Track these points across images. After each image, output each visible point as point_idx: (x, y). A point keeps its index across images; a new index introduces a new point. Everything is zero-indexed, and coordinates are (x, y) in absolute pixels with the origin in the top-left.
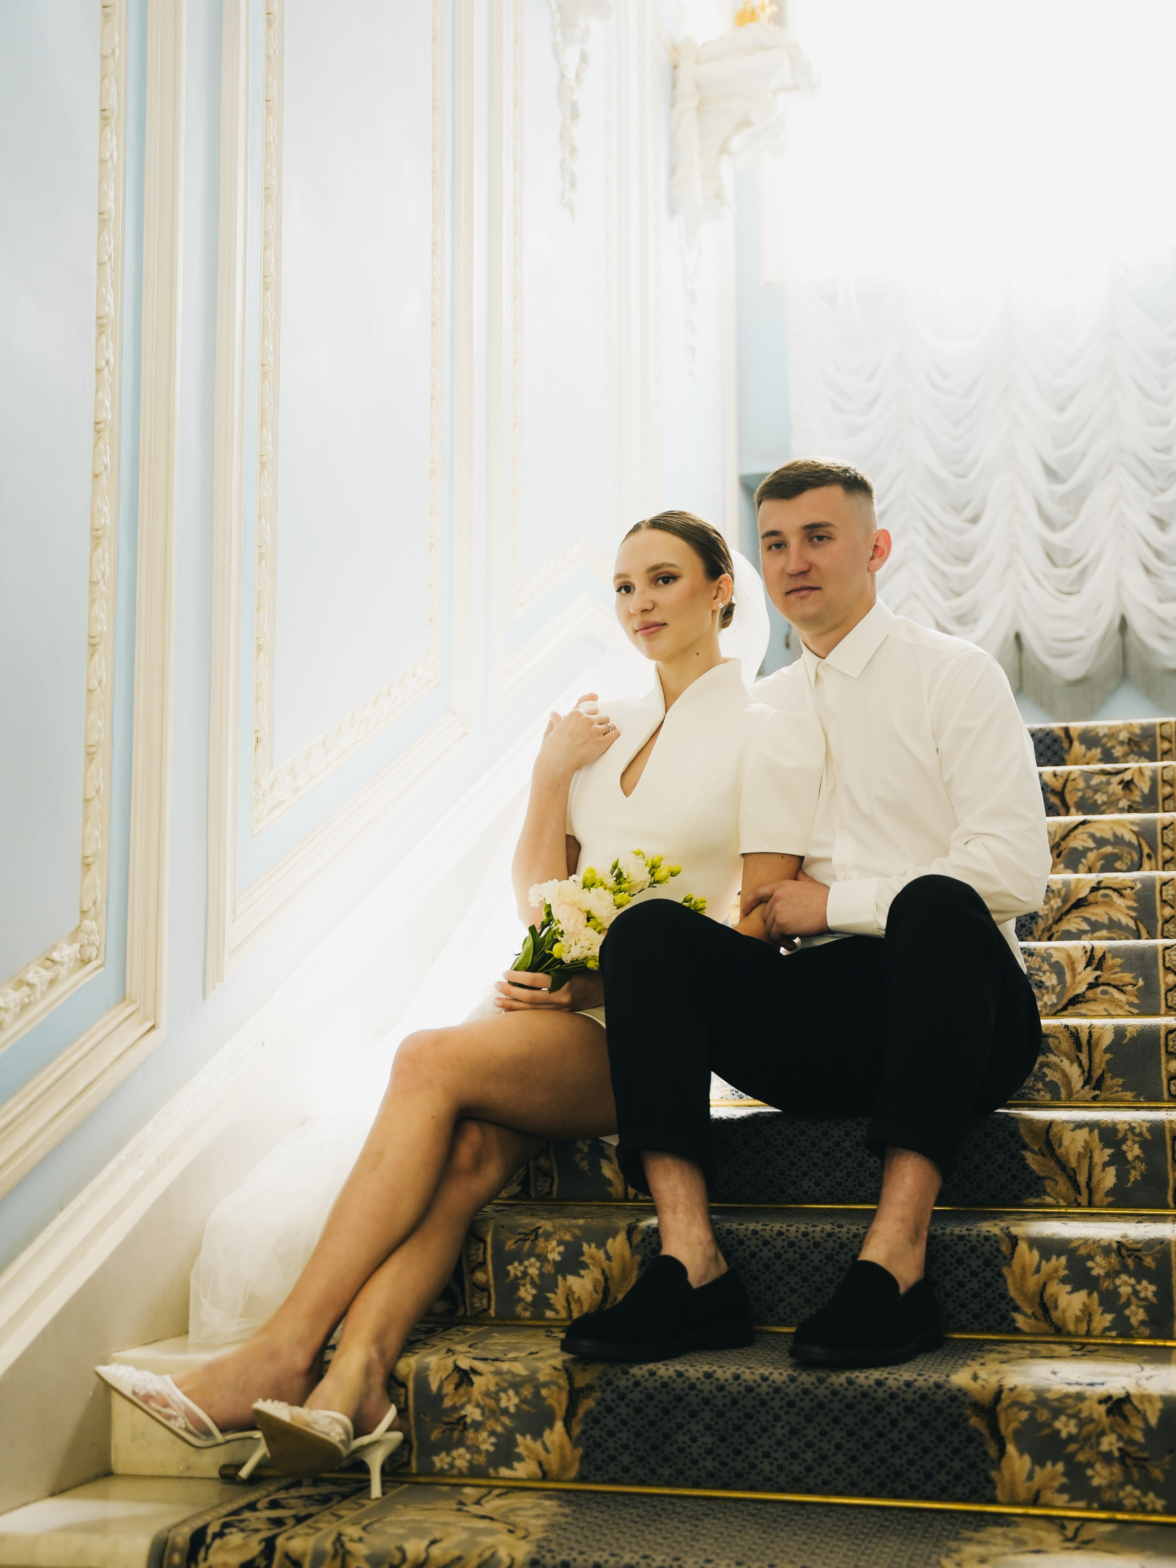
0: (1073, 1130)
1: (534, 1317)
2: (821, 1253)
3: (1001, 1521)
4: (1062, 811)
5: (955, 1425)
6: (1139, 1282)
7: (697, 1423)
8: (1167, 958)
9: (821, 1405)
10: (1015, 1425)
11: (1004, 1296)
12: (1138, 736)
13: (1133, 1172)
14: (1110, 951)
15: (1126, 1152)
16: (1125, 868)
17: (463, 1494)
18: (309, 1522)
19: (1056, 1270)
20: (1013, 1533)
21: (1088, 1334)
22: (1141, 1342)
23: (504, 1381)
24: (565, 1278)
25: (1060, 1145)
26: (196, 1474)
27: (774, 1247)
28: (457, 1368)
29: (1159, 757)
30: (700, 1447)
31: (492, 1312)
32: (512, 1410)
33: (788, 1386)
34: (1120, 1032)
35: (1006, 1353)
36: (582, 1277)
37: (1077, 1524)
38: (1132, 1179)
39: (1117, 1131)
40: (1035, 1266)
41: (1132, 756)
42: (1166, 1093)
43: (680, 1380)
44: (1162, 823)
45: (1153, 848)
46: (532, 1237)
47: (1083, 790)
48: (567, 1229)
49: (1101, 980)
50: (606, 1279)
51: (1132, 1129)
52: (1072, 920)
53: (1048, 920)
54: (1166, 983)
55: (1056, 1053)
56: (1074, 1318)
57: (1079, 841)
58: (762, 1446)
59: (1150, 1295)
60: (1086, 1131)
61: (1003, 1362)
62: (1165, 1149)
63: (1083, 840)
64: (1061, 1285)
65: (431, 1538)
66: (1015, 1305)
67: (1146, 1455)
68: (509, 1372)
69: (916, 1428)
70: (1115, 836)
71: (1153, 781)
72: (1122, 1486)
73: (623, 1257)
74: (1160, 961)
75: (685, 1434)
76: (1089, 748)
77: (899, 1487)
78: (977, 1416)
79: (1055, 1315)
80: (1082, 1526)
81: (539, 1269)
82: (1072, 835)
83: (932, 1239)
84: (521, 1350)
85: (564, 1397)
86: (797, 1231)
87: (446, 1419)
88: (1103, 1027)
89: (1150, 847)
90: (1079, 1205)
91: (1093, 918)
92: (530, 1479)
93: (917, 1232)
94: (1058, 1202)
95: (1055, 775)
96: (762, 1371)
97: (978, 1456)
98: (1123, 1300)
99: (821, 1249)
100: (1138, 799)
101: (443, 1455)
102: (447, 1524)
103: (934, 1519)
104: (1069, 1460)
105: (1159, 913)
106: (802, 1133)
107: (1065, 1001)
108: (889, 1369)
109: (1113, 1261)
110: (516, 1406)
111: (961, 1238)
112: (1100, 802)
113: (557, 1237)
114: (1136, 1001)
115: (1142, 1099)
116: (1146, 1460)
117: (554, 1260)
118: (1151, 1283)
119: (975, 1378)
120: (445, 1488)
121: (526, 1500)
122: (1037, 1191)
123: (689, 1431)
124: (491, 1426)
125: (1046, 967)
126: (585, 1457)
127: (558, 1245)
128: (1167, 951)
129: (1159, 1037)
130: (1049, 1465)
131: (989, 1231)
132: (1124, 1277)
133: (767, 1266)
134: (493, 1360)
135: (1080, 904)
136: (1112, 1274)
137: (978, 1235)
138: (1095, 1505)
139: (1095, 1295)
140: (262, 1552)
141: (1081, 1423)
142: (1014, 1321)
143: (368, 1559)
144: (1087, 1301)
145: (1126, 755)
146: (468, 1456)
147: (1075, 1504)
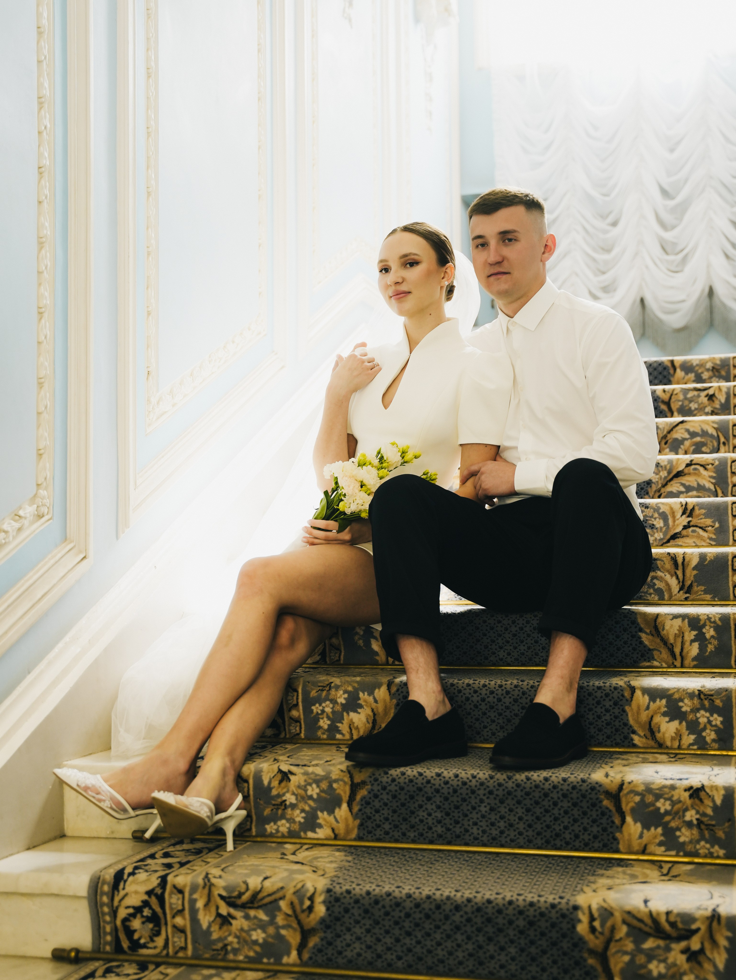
0: (672, 619)
1: (329, 738)
2: (510, 697)
3: (622, 863)
4: (669, 414)
5: (594, 805)
6: (712, 715)
7: (432, 804)
8: (734, 509)
9: (509, 793)
10: (632, 804)
11: (626, 724)
12: (718, 365)
13: (709, 646)
14: (697, 505)
15: (705, 633)
16: (708, 451)
17: (284, 848)
18: (188, 866)
19: (659, 708)
20: (629, 871)
21: (679, 747)
22: (712, 753)
23: (310, 778)
24: (348, 714)
25: (663, 629)
26: (117, 836)
27: (481, 694)
28: (280, 771)
29: (732, 379)
30: (433, 819)
31: (302, 735)
32: (315, 796)
33: (489, 781)
34: (703, 557)
35: (627, 759)
36: (359, 713)
37: (670, 865)
38: (709, 650)
39: (700, 620)
40: (646, 706)
41: (714, 378)
42: (731, 595)
43: (420, 778)
44: (733, 422)
45: (727, 438)
46: (327, 688)
47: (682, 401)
48: (349, 683)
49: (691, 524)
50: (374, 715)
51: (709, 619)
52: (673, 485)
53: (658, 485)
54: (733, 526)
55: (662, 570)
56: (670, 737)
57: (679, 434)
58: (472, 818)
59: (718, 723)
60: (680, 620)
61: (624, 766)
62: (730, 631)
63: (682, 433)
64: (662, 717)
65: (264, 875)
66: (633, 730)
67: (713, 822)
68: (313, 773)
69: (569, 807)
70: (703, 430)
71: (728, 395)
72: (698, 842)
73: (385, 701)
74: (730, 511)
75: (424, 811)
76: (687, 373)
77: (558, 843)
78: (608, 799)
79: (659, 736)
80: (673, 866)
81: (332, 708)
82: (675, 430)
83: (580, 689)
84: (320, 759)
85: (348, 789)
86: (495, 684)
87: (273, 802)
88: (692, 554)
89: (725, 438)
90: (675, 667)
91: (687, 484)
92: (326, 839)
93: (571, 684)
94: (661, 665)
95: (664, 391)
96: (472, 772)
97: (608, 824)
98: (702, 726)
99: (510, 695)
100: (718, 406)
101: (272, 824)
102: (274, 867)
103: (580, 863)
104: (665, 826)
105: (729, 481)
106: (499, 622)
107: (668, 537)
108: (553, 770)
109: (695, 702)
110: (318, 794)
111: (599, 688)
112: (693, 408)
113: (343, 688)
114: (714, 537)
115: (716, 599)
116: (713, 826)
117: (341, 703)
118: (719, 716)
119: (607, 775)
120: (273, 845)
121: (324, 852)
122: (649, 658)
123: (426, 809)
124: (302, 807)
125: (656, 515)
126: (361, 825)
127: (344, 694)
128: (734, 505)
129: (728, 560)
130: (653, 829)
131: (617, 684)
132: (702, 712)
133: (476, 706)
134: (303, 766)
135: (679, 474)
136: (695, 710)
137: (610, 686)
138: (681, 854)
139: (684, 723)
140: (159, 885)
141: (673, 803)
142: (632, 740)
143: (225, 888)
144: (679, 727)
145: (710, 378)
146: (288, 825)
147: (669, 853)
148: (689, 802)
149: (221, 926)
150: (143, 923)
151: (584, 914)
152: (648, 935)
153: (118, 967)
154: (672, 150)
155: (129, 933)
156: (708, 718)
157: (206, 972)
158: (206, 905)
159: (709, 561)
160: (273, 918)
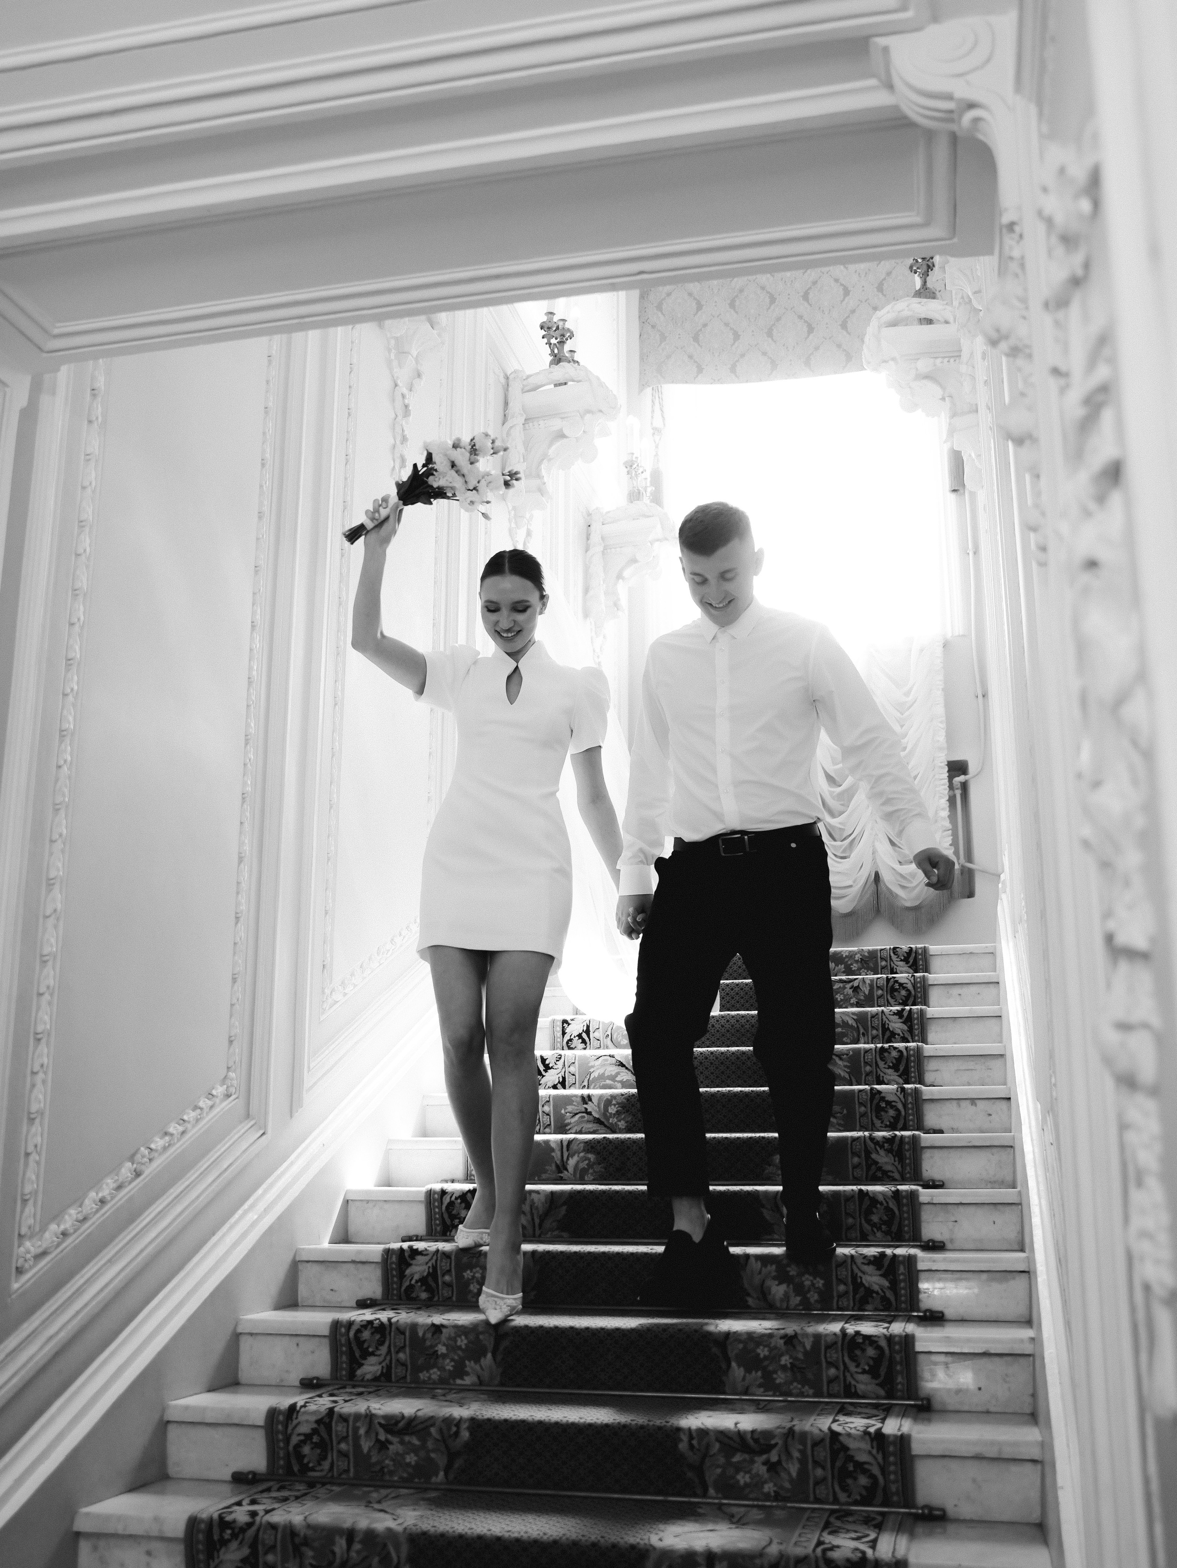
3: (724, 1401)
5: (704, 1352)
6: (815, 1278)
7: (566, 1353)
8: (860, 1097)
10: (735, 1352)
12: (867, 957)
16: (849, 1041)
17: (435, 1391)
18: (352, 1402)
19: (770, 1273)
20: (730, 1406)
21: (788, 1308)
22: (812, 1312)
23: (459, 1331)
26: (286, 1384)
28: (433, 1323)
29: (878, 971)
30: (566, 1366)
31: (454, 1299)
32: (463, 1347)
35: (737, 1317)
37: (766, 1403)
40: (759, 1270)
41: (863, 970)
42: (851, 1176)
44: (872, 1014)
45: (866, 1029)
46: (477, 1256)
54: (860, 1112)
56: (779, 1299)
58: (601, 1365)
59: (821, 1285)
61: (734, 1320)
64: (772, 1281)
65: (417, 1409)
67: (804, 1366)
71: (871, 986)
72: (791, 1383)
74: (856, 1098)
75: (558, 1359)
78: (716, 1347)
79: (770, 1297)
80: (768, 1403)
85: (492, 1339)
87: (427, 1353)
89: (864, 1029)
92: (473, 1385)
97: (716, 1369)
98: (806, 1289)
100: (862, 998)
101: (425, 1372)
102: (426, 1404)
104: (764, 1370)
105: (863, 1070)
110: (466, 1345)
114: (842, 1123)
115: (838, 1180)
116: (804, 1368)
118: (821, 1279)
119: (718, 1327)
120: (425, 1389)
121: (470, 1394)
122: (770, 1232)
123: (561, 1357)
124: (452, 1356)
126: (503, 1372)
128: (860, 1093)
129: (847, 1143)
130: (754, 1372)
132: (807, 1276)
134: (453, 1320)
136: (800, 1274)
138: (777, 1394)
139: (791, 1286)
140: (327, 1414)
141: (771, 1350)
143: (384, 1417)
144: (787, 1290)
145: (859, 969)
146: (439, 1373)
147: (766, 1393)
148: (783, 1348)
149: (380, 1450)
150: (312, 1449)
151: (684, 1434)
152: (736, 1450)
153: (290, 1485)
155: (300, 1457)
156: (811, 1281)
157: (366, 1489)
158: (367, 1432)
160: (424, 1441)
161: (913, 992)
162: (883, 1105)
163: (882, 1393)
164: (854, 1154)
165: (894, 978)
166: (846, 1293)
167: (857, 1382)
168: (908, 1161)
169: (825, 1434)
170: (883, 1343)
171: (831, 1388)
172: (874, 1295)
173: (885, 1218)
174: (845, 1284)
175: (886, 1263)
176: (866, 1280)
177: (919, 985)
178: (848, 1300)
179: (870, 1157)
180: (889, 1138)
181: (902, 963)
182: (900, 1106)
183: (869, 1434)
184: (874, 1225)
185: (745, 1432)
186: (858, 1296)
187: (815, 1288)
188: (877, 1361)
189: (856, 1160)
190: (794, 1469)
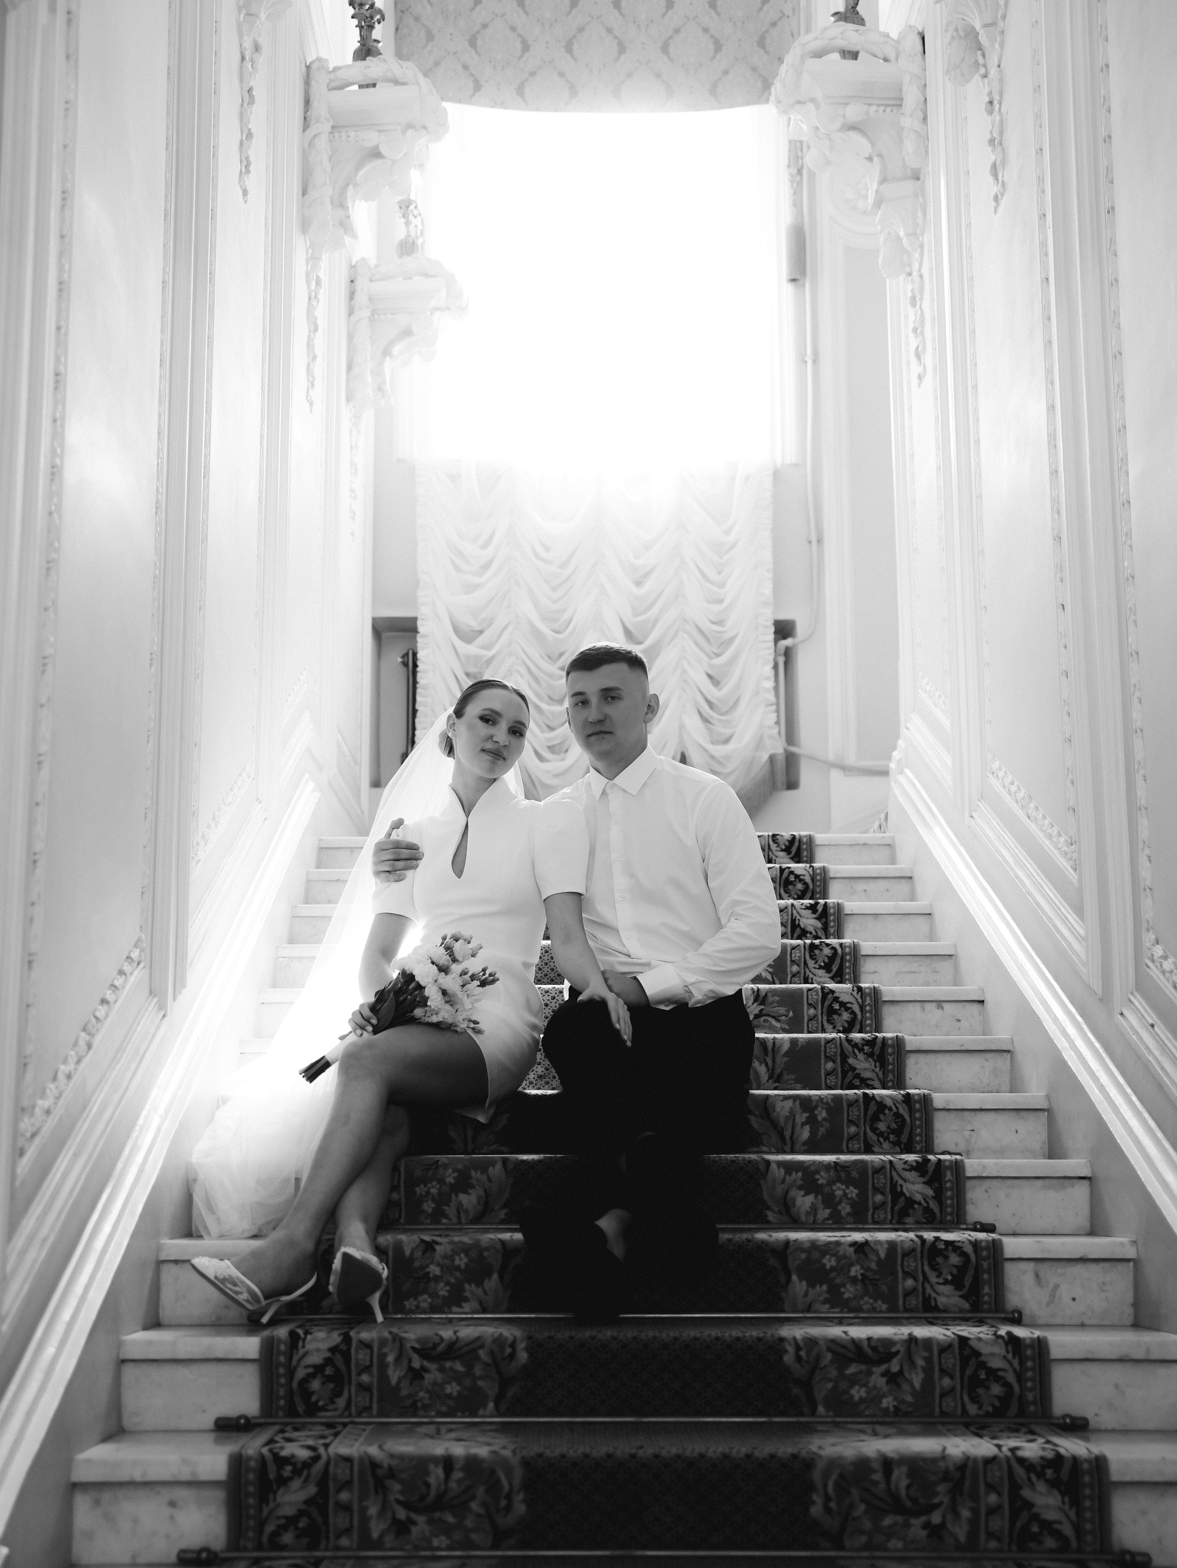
0: (782, 1101)
1: (434, 1223)
5: (760, 1264)
6: (848, 1188)
8: (810, 997)
10: (796, 1262)
11: (760, 1200)
13: (821, 1128)
15: (817, 1116)
19: (795, 1181)
22: (848, 1226)
23: (457, 1248)
24: (457, 1196)
25: (774, 1111)
28: (422, 1241)
32: (463, 1266)
34: (794, 1041)
36: (470, 1194)
38: (820, 1134)
39: (812, 1103)
40: (781, 1180)
42: (823, 1084)
46: (434, 1167)
48: (458, 1161)
49: (764, 1012)
50: (488, 1194)
51: (821, 1098)
54: (808, 1015)
56: (805, 1210)
59: (854, 1195)
60: (791, 1103)
62: (842, 1113)
64: (798, 1191)
66: (767, 1205)
67: (877, 1277)
68: (460, 1242)
72: (862, 1298)
74: (805, 999)
78: (774, 1259)
79: (793, 1211)
81: (439, 1189)
85: (500, 1256)
87: (417, 1275)
88: (782, 1039)
97: (774, 1283)
98: (837, 1199)
101: (412, 1300)
104: (830, 1283)
105: (789, 970)
109: (832, 1174)
110: (466, 1264)
111: (733, 1162)
113: (452, 1167)
114: (787, 1027)
116: (877, 1280)
117: (450, 1183)
118: (855, 1188)
119: (769, 1237)
122: (759, 1140)
124: (447, 1279)
126: (513, 1294)
127: (453, 1172)
128: (810, 992)
129: (820, 1047)
130: (818, 1287)
131: (751, 1159)
132: (839, 1185)
134: (445, 1236)
136: (831, 1183)
137: (744, 1160)
138: (846, 1310)
139: (820, 1197)
140: (343, 1341)
141: (839, 1259)
142: (766, 1216)
143: (418, 1341)
144: (814, 1201)
146: (429, 1300)
147: (833, 1310)
148: (854, 1257)
149: (412, 1381)
150: (323, 1383)
151: (790, 1344)
152: (851, 1361)
154: (638, 584)
155: (306, 1394)
156: (844, 1190)
158: (397, 1360)
159: (801, 1047)
160: (470, 1368)
161: (811, 886)
162: (836, 1006)
163: (967, 1306)
164: (827, 1058)
165: (789, 868)
166: (884, 1203)
167: (938, 1294)
168: (890, 1067)
169: (953, 1339)
170: (969, 1249)
171: (907, 1302)
172: (916, 1206)
173: (894, 1126)
174: (883, 1194)
175: (931, 1168)
176: (906, 1188)
177: (818, 877)
178: (886, 1213)
179: (847, 1062)
180: (869, 1040)
181: (783, 854)
182: (856, 1008)
183: (1001, 1337)
184: (880, 1134)
185: (860, 1340)
186: (897, 1208)
187: (848, 1199)
188: (962, 1269)
189: (830, 1065)
190: (917, 1379)
